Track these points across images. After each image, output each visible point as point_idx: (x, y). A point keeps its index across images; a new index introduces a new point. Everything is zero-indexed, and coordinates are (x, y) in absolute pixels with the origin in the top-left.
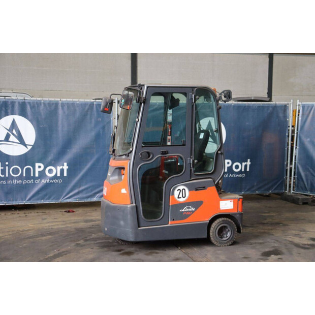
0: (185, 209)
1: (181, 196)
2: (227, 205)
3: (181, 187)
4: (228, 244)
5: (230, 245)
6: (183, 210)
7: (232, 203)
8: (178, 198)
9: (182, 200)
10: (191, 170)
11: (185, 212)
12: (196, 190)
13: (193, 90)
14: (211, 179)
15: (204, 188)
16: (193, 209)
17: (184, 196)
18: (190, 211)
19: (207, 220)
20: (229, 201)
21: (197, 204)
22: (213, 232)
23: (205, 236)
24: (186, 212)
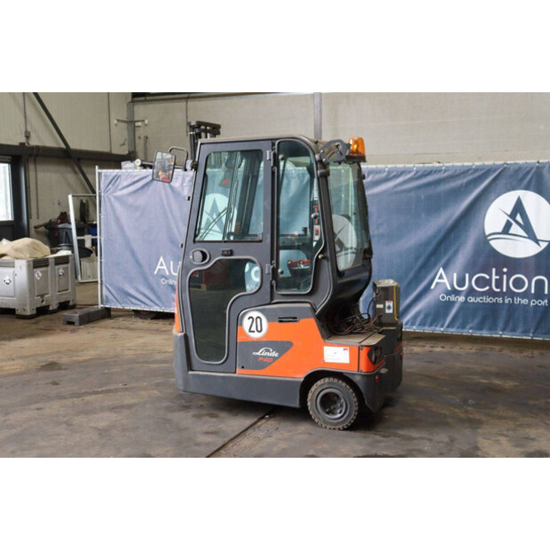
0: (261, 352)
1: (254, 328)
2: (337, 354)
3: (255, 314)
4: (341, 427)
5: (344, 429)
6: (258, 354)
7: (347, 352)
8: (250, 331)
9: (256, 335)
10: (272, 287)
11: (261, 356)
12: (280, 321)
13: (273, 144)
14: (308, 305)
15: (294, 319)
16: (275, 354)
17: (259, 329)
18: (269, 357)
19: (300, 377)
20: (342, 348)
21: (283, 347)
22: (311, 400)
23: (296, 404)
24: (264, 357)
